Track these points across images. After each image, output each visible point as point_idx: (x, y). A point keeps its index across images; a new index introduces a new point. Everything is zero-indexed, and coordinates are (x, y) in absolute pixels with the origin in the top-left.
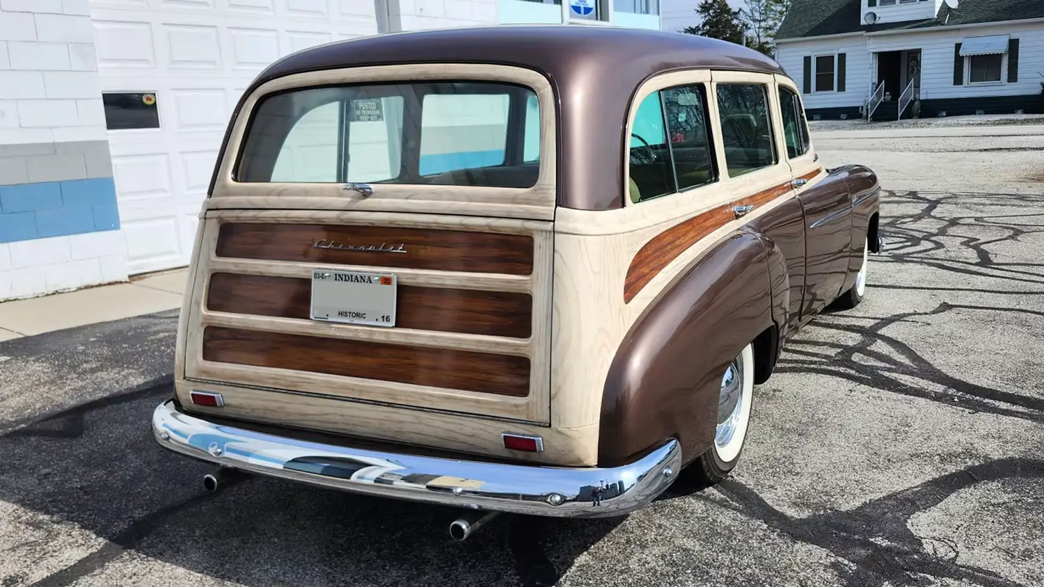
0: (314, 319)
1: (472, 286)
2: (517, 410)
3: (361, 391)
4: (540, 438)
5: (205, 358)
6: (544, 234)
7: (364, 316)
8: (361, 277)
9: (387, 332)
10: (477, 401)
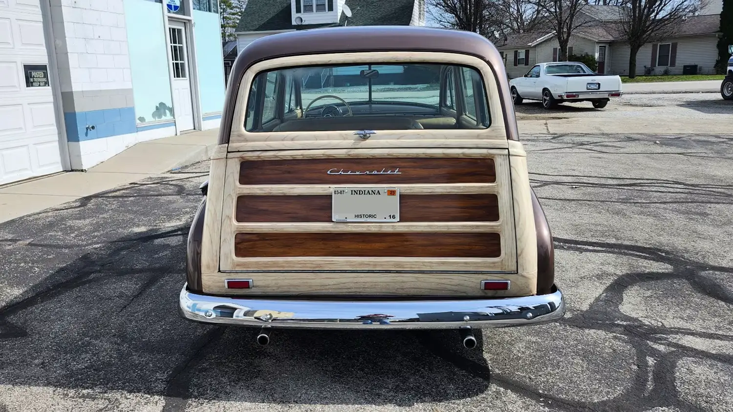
0: (335, 221)
1: (455, 191)
2: (495, 266)
3: (375, 265)
4: (510, 281)
5: (237, 255)
6: (502, 156)
7: (375, 216)
8: (372, 191)
9: (393, 226)
10: (466, 263)
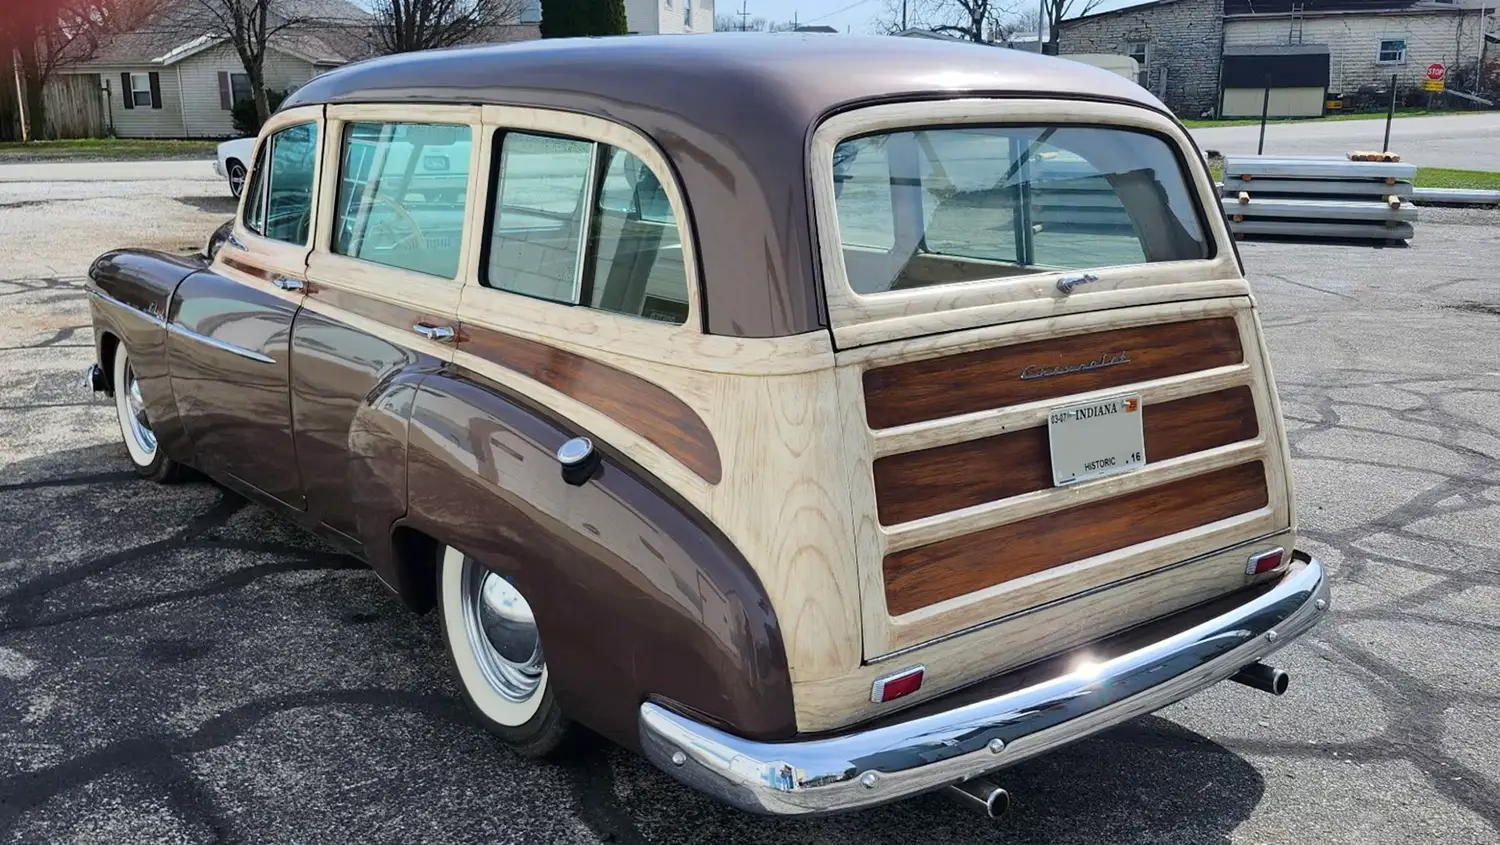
0: (1059, 485)
2: (1265, 524)
3: (1123, 569)
4: (1282, 548)
5: (892, 611)
6: (1246, 311)
7: (1113, 461)
8: (1106, 406)
9: (1137, 476)
